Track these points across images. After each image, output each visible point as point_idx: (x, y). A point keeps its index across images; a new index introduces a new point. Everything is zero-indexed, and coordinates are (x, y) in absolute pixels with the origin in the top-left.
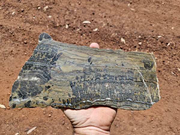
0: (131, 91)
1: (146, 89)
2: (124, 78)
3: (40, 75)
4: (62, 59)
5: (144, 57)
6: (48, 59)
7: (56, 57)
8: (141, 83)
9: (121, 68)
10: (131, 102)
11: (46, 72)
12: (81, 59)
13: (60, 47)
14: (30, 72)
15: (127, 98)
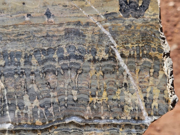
0: (79, 93)
1: (125, 81)
2: (55, 56)
8: (111, 63)
9: (44, 25)
10: (80, 126)
15: (64, 117)
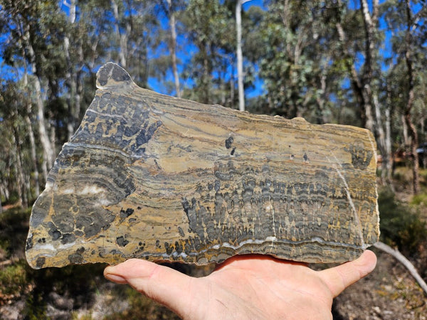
0: (322, 220)
1: (352, 216)
2: (308, 190)
3: (105, 181)
4: (161, 139)
5: (353, 140)
6: (125, 138)
7: (146, 134)
8: (344, 200)
9: (302, 165)
10: (321, 245)
11: (120, 171)
12: (208, 141)
13: (156, 105)
14: (77, 172)
15: (311, 237)
